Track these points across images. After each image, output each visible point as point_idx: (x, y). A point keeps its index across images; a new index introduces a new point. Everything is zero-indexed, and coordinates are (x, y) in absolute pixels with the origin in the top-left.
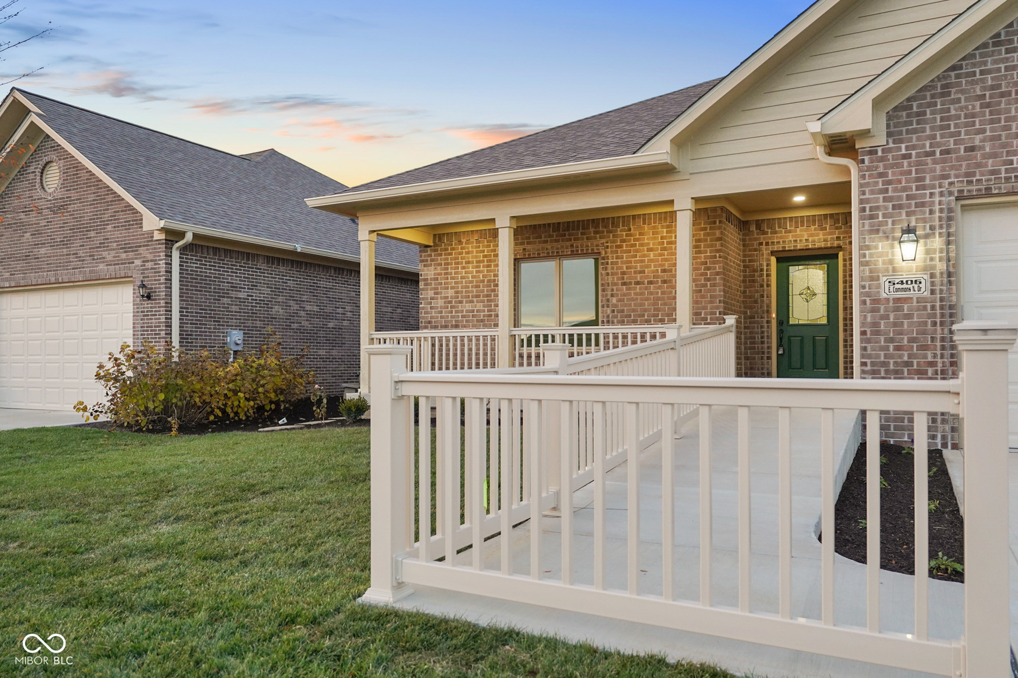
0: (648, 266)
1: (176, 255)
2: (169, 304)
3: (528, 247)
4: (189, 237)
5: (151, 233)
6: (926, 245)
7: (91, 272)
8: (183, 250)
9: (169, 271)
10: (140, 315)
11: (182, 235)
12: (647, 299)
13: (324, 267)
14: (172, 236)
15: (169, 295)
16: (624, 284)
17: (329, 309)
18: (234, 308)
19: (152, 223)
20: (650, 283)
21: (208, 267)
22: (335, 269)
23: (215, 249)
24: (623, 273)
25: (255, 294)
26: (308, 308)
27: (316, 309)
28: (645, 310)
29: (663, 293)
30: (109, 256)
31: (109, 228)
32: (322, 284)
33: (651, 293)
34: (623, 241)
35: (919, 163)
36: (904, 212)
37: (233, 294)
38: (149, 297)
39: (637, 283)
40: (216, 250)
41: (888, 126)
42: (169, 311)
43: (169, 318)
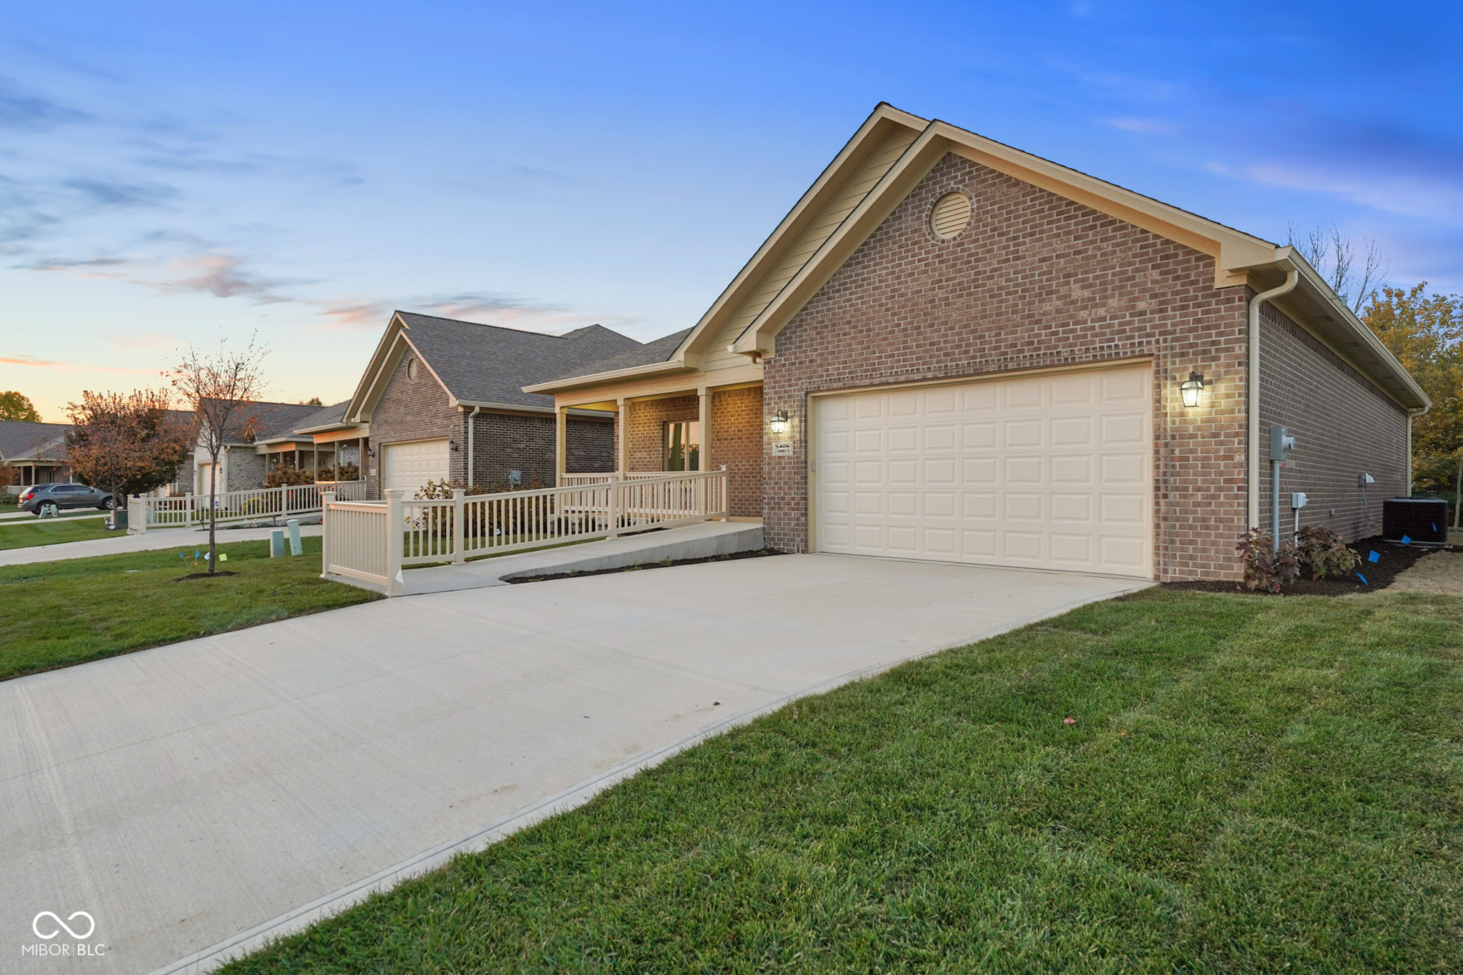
0: (730, 428)
1: (471, 421)
2: (466, 454)
3: (669, 413)
4: (477, 410)
5: (456, 408)
6: (792, 422)
7: (431, 432)
8: (476, 417)
9: (467, 433)
10: (453, 461)
11: (472, 408)
12: (730, 451)
13: (590, 422)
14: (467, 410)
15: (466, 448)
16: (718, 440)
17: (594, 454)
18: (515, 455)
19: (453, 402)
20: (732, 439)
21: (496, 428)
22: (600, 423)
23: (500, 415)
24: (718, 432)
25: (532, 445)
26: (576, 453)
27: (582, 453)
28: (729, 458)
29: (738, 446)
30: (438, 421)
31: (439, 403)
32: (588, 435)
33: (732, 447)
34: (718, 409)
35: (790, 370)
36: (782, 401)
37: (515, 445)
38: (456, 450)
39: (725, 439)
40: (501, 417)
41: (776, 345)
42: (466, 458)
43: (466, 464)
